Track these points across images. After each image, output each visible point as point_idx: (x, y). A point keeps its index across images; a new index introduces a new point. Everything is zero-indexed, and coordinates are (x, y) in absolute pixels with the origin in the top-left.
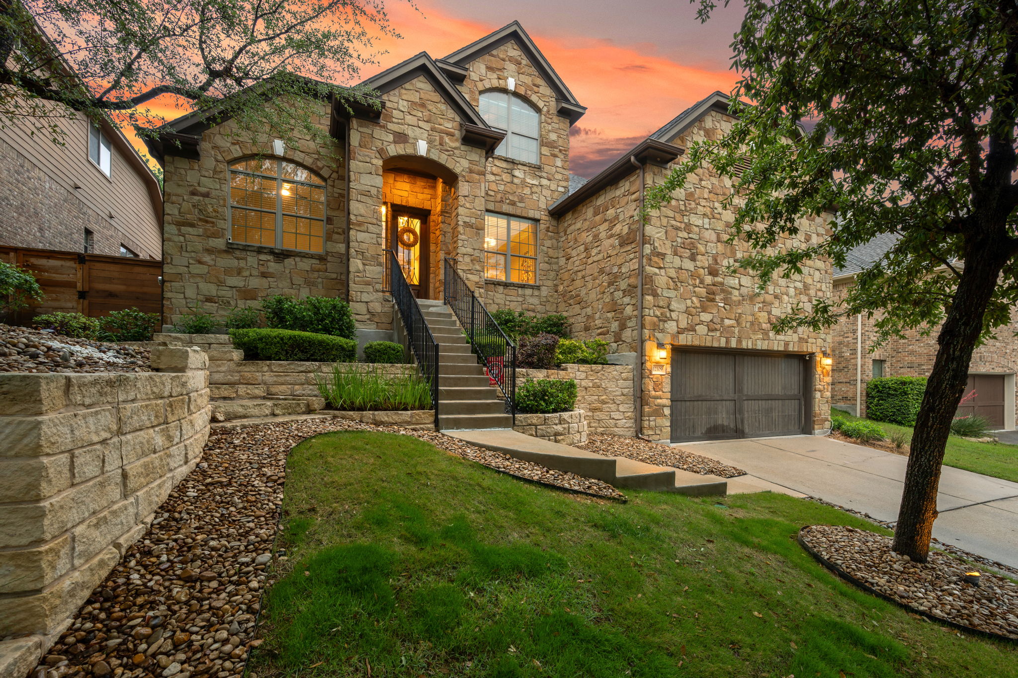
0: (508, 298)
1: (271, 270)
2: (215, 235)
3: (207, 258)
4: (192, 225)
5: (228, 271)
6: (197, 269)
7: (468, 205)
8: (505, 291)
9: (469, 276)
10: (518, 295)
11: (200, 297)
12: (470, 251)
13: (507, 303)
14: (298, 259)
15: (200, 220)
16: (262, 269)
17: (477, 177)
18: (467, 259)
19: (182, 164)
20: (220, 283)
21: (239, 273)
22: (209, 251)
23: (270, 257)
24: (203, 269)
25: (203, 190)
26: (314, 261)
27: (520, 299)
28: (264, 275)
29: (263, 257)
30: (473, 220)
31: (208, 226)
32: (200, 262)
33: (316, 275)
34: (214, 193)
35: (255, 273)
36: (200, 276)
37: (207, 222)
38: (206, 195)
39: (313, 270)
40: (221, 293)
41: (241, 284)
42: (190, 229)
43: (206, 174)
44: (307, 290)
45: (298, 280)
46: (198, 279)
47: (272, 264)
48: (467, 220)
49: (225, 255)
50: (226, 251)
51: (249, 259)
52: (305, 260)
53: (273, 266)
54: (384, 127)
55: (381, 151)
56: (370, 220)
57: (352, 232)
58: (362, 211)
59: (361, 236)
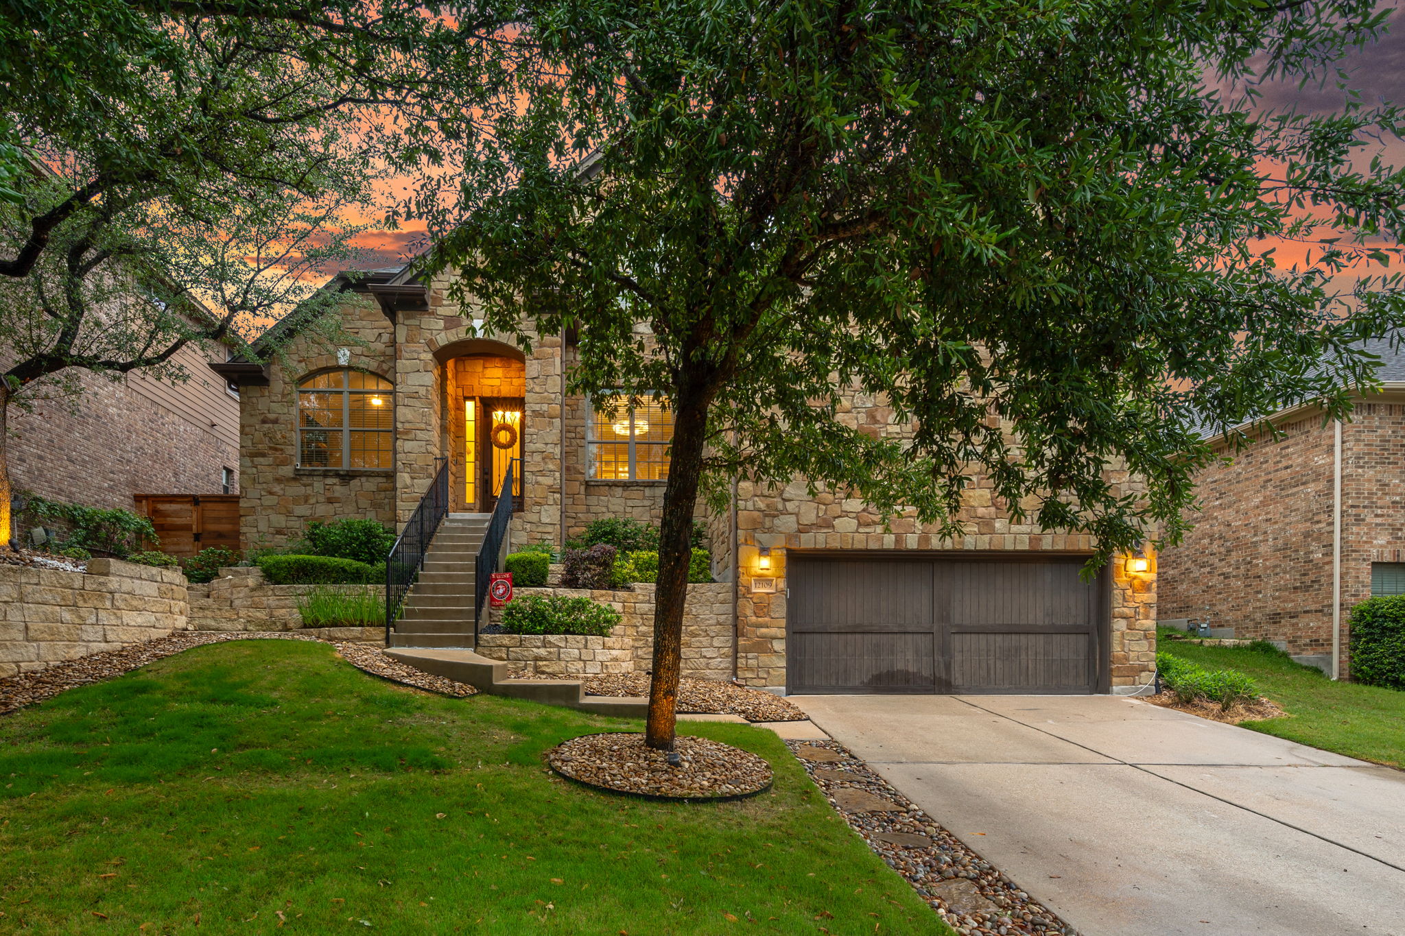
0: (630, 503)
1: (337, 495)
2: (283, 463)
3: (277, 488)
4: (263, 455)
5: (296, 500)
6: (269, 500)
7: (537, 389)
8: (626, 494)
9: (540, 479)
10: (644, 498)
11: (271, 530)
12: (540, 446)
13: (628, 510)
14: (364, 479)
15: (271, 448)
16: (329, 494)
17: (550, 350)
18: (537, 457)
19: (254, 391)
20: (289, 513)
21: (306, 501)
22: (278, 480)
23: (336, 480)
24: (272, 500)
25: (272, 416)
26: (380, 480)
27: (647, 503)
28: (330, 501)
29: (329, 481)
30: (545, 407)
31: (278, 454)
32: (271, 493)
33: (383, 495)
34: (282, 418)
35: (322, 499)
36: (270, 507)
37: (276, 449)
38: (275, 421)
39: (379, 490)
40: (290, 524)
41: (308, 513)
42: (261, 460)
43: (275, 399)
44: (373, 513)
45: (364, 503)
46: (270, 511)
47: (337, 488)
48: (537, 407)
49: (293, 483)
50: (294, 479)
51: (316, 484)
52: (371, 479)
53: (339, 490)
54: (433, 313)
55: (430, 343)
56: (418, 426)
57: (399, 443)
58: (410, 417)
59: (408, 446)
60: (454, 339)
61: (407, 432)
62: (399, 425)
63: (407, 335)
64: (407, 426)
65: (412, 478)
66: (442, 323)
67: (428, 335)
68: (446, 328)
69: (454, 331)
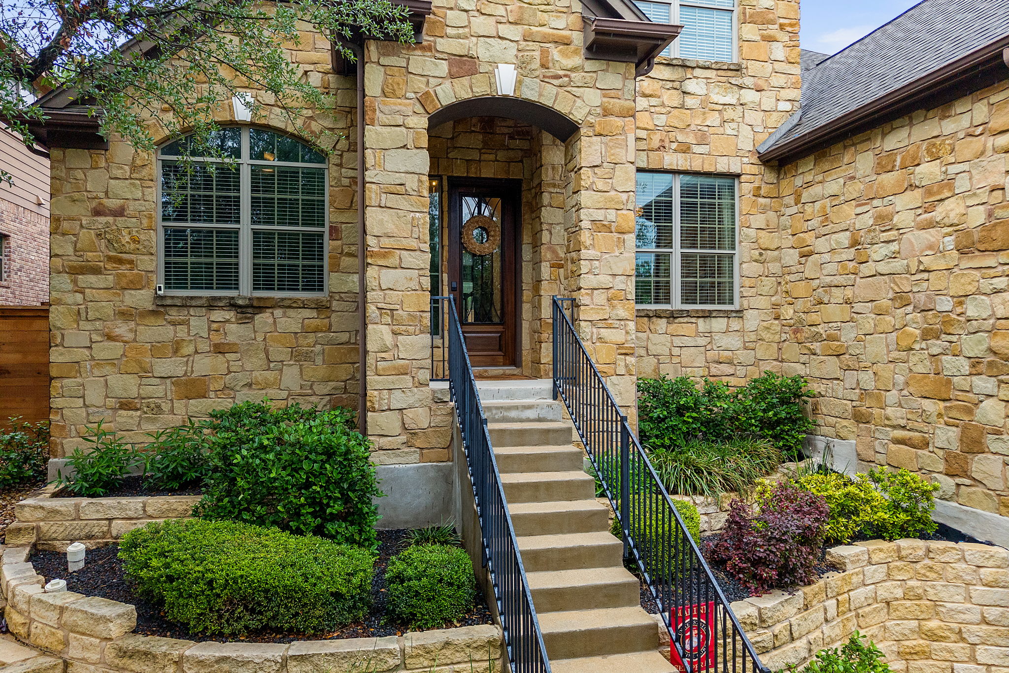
0: (677, 341)
1: (231, 339)
2: (135, 285)
3: (122, 329)
4: (96, 271)
5: (158, 350)
6: (107, 350)
7: (600, 185)
8: (672, 328)
9: (604, 333)
10: (697, 334)
11: (111, 402)
13: (676, 351)
14: (278, 312)
15: (110, 259)
16: (216, 338)
17: (619, 122)
18: (600, 298)
19: (78, 158)
20: (144, 372)
21: (176, 351)
22: (125, 315)
23: (230, 315)
24: (114, 350)
25: (112, 203)
26: (307, 313)
27: (702, 341)
28: (219, 349)
29: (218, 315)
30: (612, 215)
31: (124, 269)
32: (110, 338)
33: (311, 338)
34: (131, 207)
35: (204, 346)
36: (110, 362)
37: (120, 261)
38: (120, 212)
39: (306, 331)
40: (146, 391)
41: (180, 371)
42: (92, 279)
43: (118, 173)
44: (296, 370)
45: (279, 352)
46: (108, 369)
47: (233, 327)
48: (599, 215)
49: (151, 320)
50: (154, 313)
51: (193, 322)
52: (291, 312)
53: (235, 332)
54: (429, 48)
55: (423, 100)
56: (405, 243)
57: (371, 272)
58: (390, 228)
59: (388, 277)
60: (466, 95)
61: (385, 253)
62: (371, 241)
63: (385, 83)
64: (386, 242)
65: (395, 333)
66: (443, 68)
67: (420, 85)
68: (452, 76)
69: (465, 80)
